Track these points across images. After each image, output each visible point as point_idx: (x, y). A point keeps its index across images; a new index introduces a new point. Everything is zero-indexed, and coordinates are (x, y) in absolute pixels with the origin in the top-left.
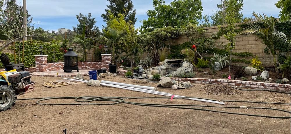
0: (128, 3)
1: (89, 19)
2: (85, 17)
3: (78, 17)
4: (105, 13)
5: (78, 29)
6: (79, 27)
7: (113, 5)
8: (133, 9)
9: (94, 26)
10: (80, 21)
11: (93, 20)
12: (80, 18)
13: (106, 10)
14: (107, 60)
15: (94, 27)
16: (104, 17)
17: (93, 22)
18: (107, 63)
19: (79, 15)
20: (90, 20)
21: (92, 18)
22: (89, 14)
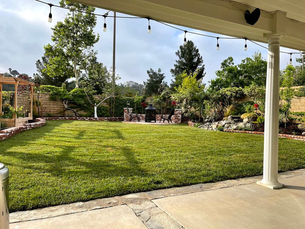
0: (197, 58)
1: (158, 74)
2: (155, 72)
3: (148, 72)
4: (174, 68)
5: (148, 83)
6: (149, 82)
7: (182, 60)
8: (203, 64)
9: (163, 81)
10: (150, 76)
11: (162, 75)
12: (150, 73)
13: (175, 65)
14: (178, 114)
15: (163, 83)
16: (173, 72)
17: (162, 77)
18: (179, 116)
19: (149, 70)
20: (160, 76)
21: (161, 73)
22: (159, 69)
